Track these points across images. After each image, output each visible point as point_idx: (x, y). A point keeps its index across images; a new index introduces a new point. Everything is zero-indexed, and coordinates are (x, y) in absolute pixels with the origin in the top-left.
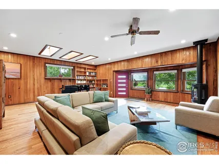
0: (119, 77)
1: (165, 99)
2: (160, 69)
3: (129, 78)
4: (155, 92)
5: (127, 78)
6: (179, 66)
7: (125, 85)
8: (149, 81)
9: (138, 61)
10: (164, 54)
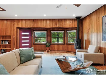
0: (23, 34)
1: (58, 49)
2: (55, 30)
3: (31, 35)
4: (52, 45)
5: (30, 35)
6: (65, 29)
7: (28, 41)
8: (48, 37)
9: (43, 22)
10: (60, 20)
